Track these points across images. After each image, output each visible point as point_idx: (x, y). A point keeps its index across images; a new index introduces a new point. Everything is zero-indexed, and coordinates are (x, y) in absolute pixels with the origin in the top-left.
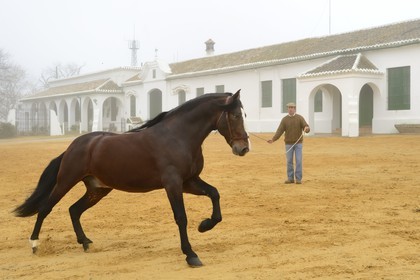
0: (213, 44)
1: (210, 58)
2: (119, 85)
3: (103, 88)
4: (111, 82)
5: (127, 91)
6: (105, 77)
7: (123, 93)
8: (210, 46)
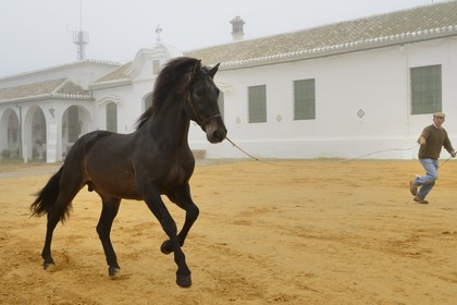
0: (242, 23)
1: (240, 44)
2: (85, 88)
3: (62, 91)
4: (71, 84)
5: (99, 96)
6: (58, 76)
7: (93, 100)
8: (238, 26)
